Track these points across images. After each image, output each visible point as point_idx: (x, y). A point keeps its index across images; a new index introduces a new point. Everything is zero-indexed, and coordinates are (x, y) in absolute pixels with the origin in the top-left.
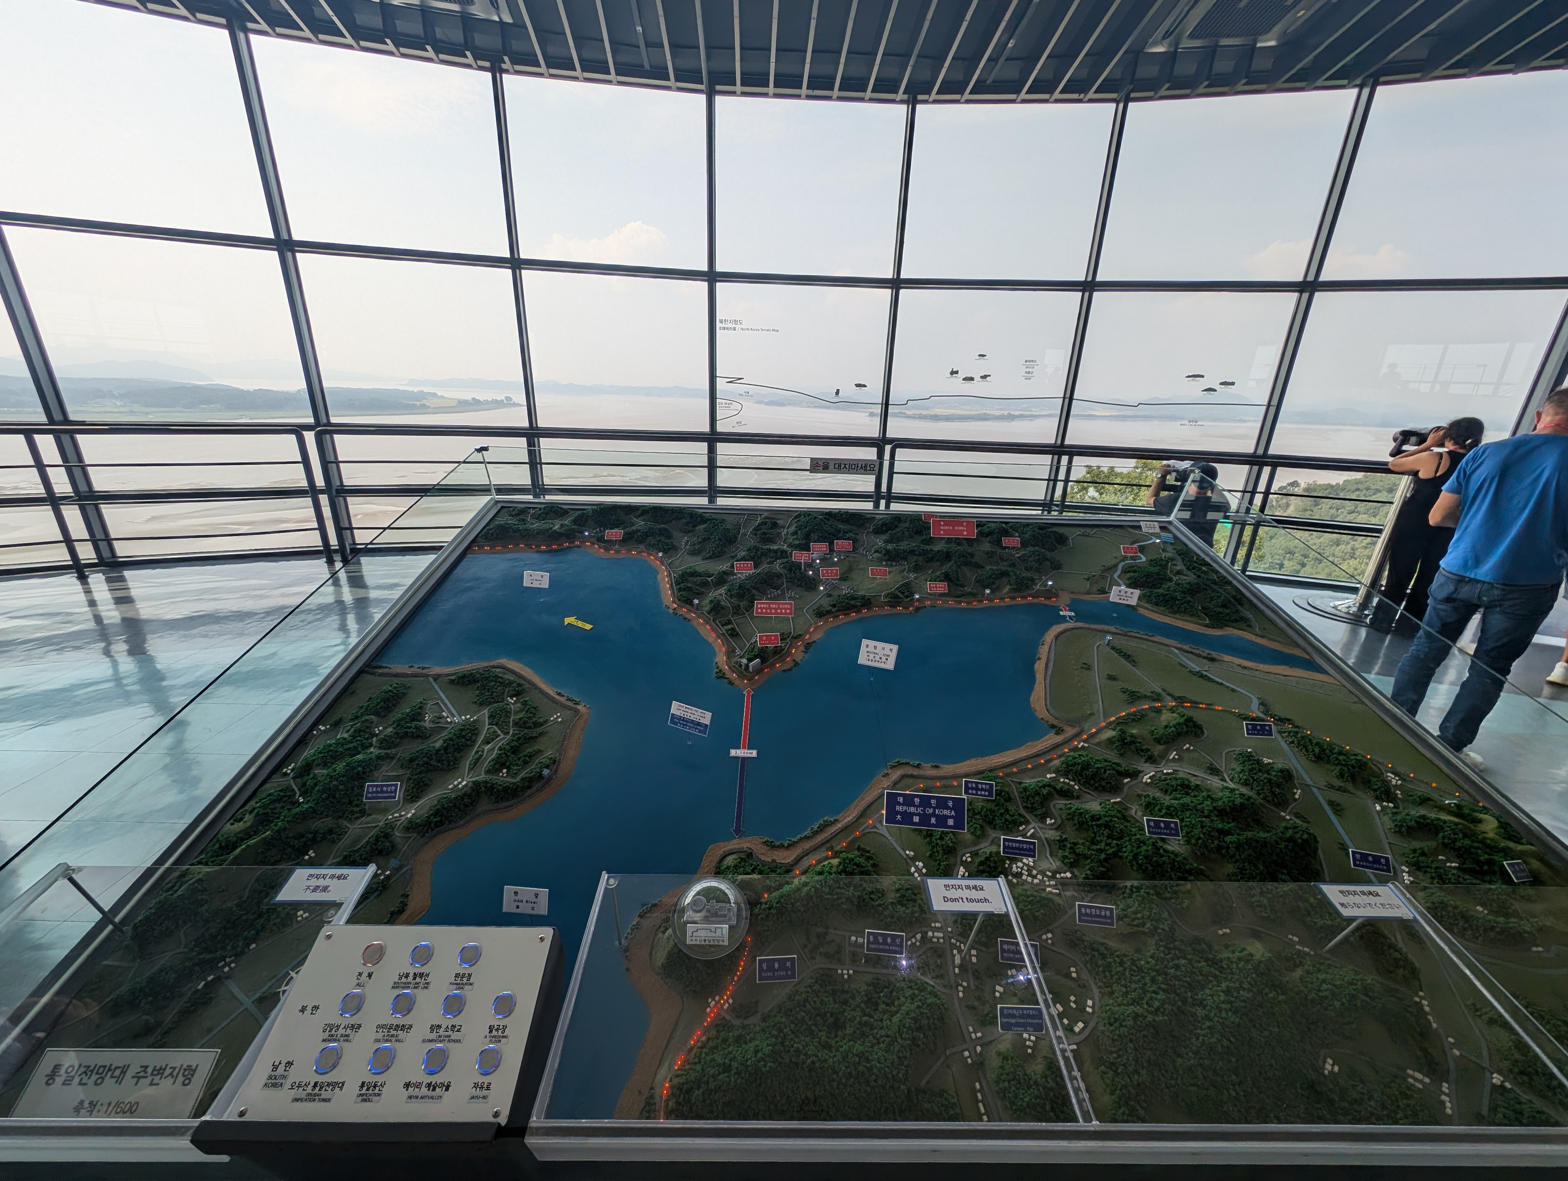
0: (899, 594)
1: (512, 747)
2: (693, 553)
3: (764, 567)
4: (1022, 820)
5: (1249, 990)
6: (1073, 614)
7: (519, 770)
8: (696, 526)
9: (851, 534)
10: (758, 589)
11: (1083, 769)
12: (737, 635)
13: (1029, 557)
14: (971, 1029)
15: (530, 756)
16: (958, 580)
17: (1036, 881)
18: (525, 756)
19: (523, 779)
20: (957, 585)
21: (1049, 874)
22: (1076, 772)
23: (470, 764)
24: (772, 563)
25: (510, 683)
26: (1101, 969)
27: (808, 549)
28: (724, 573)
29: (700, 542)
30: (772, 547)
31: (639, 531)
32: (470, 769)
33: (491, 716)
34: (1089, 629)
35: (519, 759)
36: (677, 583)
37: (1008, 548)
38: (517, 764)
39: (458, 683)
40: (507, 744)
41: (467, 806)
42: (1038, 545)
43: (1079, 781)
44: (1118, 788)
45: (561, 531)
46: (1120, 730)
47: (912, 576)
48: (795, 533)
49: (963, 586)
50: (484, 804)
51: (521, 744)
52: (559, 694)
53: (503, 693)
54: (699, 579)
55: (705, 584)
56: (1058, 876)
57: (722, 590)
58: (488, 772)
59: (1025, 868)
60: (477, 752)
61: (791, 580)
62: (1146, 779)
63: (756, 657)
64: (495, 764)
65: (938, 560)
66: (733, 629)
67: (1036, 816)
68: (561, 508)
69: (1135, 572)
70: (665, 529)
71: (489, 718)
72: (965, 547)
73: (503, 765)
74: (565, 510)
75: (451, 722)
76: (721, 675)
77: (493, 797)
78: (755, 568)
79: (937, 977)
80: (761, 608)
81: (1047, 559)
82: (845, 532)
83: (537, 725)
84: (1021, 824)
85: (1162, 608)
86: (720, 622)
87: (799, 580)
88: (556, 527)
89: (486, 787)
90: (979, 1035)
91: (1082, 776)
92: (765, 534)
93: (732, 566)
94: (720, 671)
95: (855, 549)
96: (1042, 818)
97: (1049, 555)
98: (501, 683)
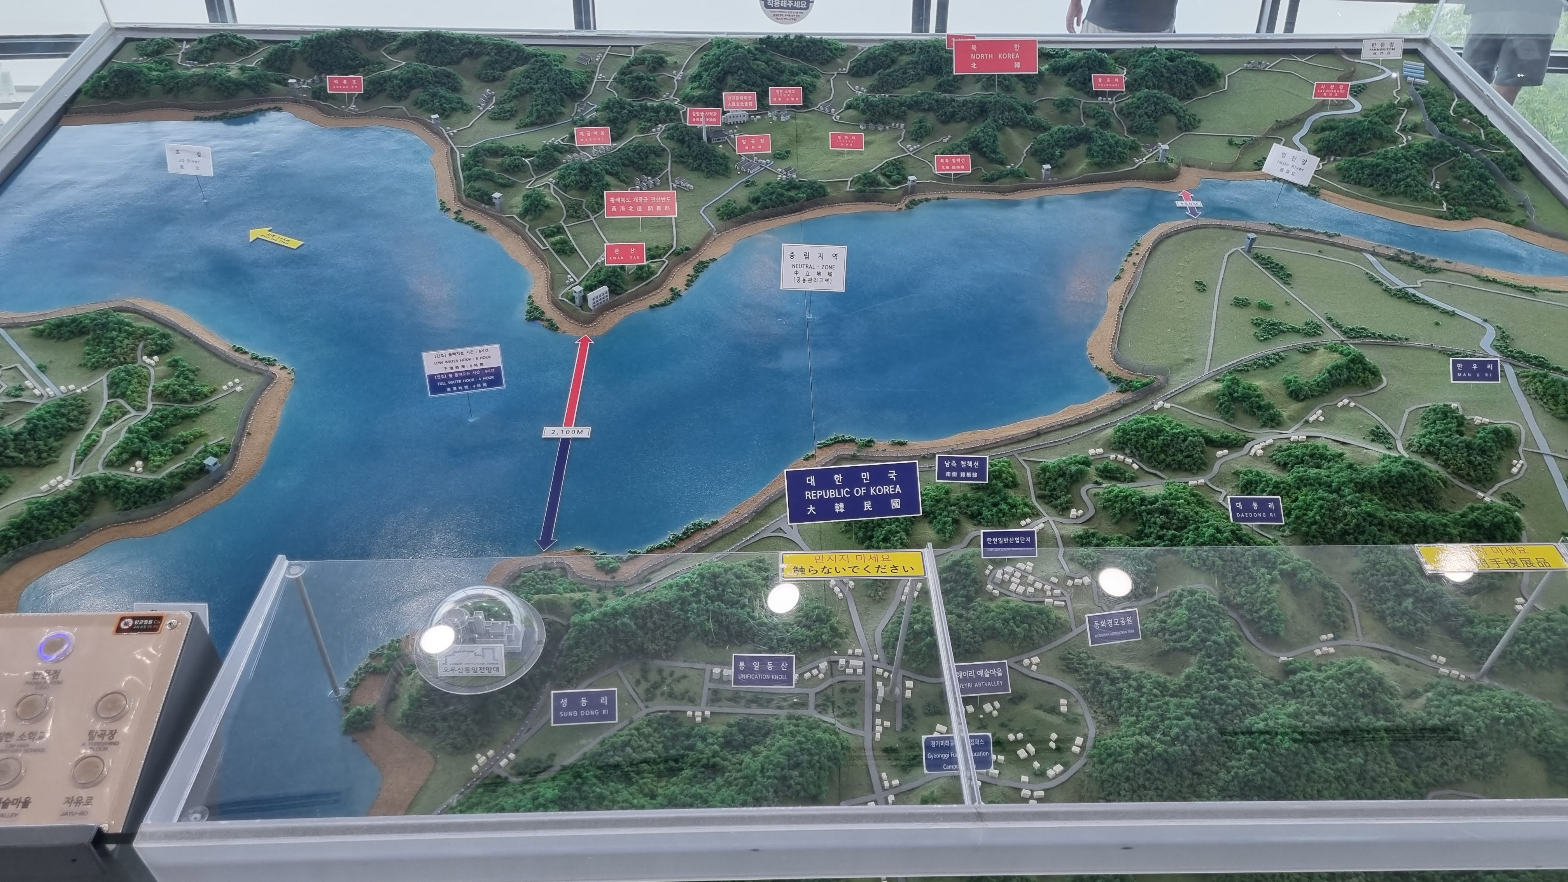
0: (882, 179)
1: (151, 430)
2: (499, 116)
3: (633, 137)
4: (1027, 510)
5: (1331, 714)
6: (1199, 204)
7: (165, 462)
8: (509, 68)
9: (805, 77)
10: (615, 175)
11: (1150, 437)
12: (573, 250)
13: (1138, 107)
14: (884, 775)
15: (185, 443)
16: (994, 151)
17: (1031, 590)
18: (175, 442)
19: (171, 475)
20: (992, 161)
21: (1055, 580)
22: (1137, 442)
23: (77, 455)
24: (649, 130)
25: (147, 333)
26: (1106, 698)
27: (717, 102)
28: (556, 148)
29: (515, 97)
30: (649, 104)
31: (396, 77)
32: (78, 463)
33: (113, 384)
34: (1220, 227)
35: (164, 447)
36: (466, 166)
37: (1102, 94)
38: (161, 454)
39: (50, 336)
40: (143, 425)
41: (73, 515)
42: (1160, 88)
43: (1141, 456)
44: (1205, 464)
45: (242, 78)
46: (1232, 380)
47: (911, 147)
48: (697, 77)
49: (1002, 163)
50: (105, 511)
51: (167, 426)
52: (238, 350)
53: (133, 350)
54: (507, 160)
55: (517, 169)
56: (1070, 583)
57: (550, 179)
58: (109, 464)
59: (1018, 574)
60: (89, 436)
61: (680, 160)
62: (1257, 449)
63: (601, 283)
64: (121, 453)
65: (962, 119)
66: (565, 242)
67: (1055, 507)
68: (243, 40)
69: (1332, 129)
70: (448, 75)
71: (110, 387)
72: (1021, 94)
73: (136, 455)
74: (249, 43)
75: (42, 396)
76: (537, 314)
77: (120, 502)
78: (614, 140)
79: (844, 715)
80: (617, 204)
81: (1171, 112)
82: (793, 74)
83: (196, 396)
84: (1024, 516)
85: (1367, 190)
86: (542, 232)
87: (695, 158)
88: (233, 72)
89: (106, 486)
90: (895, 782)
91: (1146, 448)
92: (639, 79)
93: (572, 138)
94: (537, 309)
95: (807, 104)
96: (1064, 510)
97: (1175, 103)
98: (130, 334)
